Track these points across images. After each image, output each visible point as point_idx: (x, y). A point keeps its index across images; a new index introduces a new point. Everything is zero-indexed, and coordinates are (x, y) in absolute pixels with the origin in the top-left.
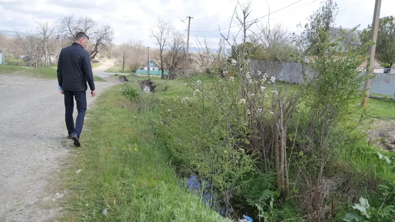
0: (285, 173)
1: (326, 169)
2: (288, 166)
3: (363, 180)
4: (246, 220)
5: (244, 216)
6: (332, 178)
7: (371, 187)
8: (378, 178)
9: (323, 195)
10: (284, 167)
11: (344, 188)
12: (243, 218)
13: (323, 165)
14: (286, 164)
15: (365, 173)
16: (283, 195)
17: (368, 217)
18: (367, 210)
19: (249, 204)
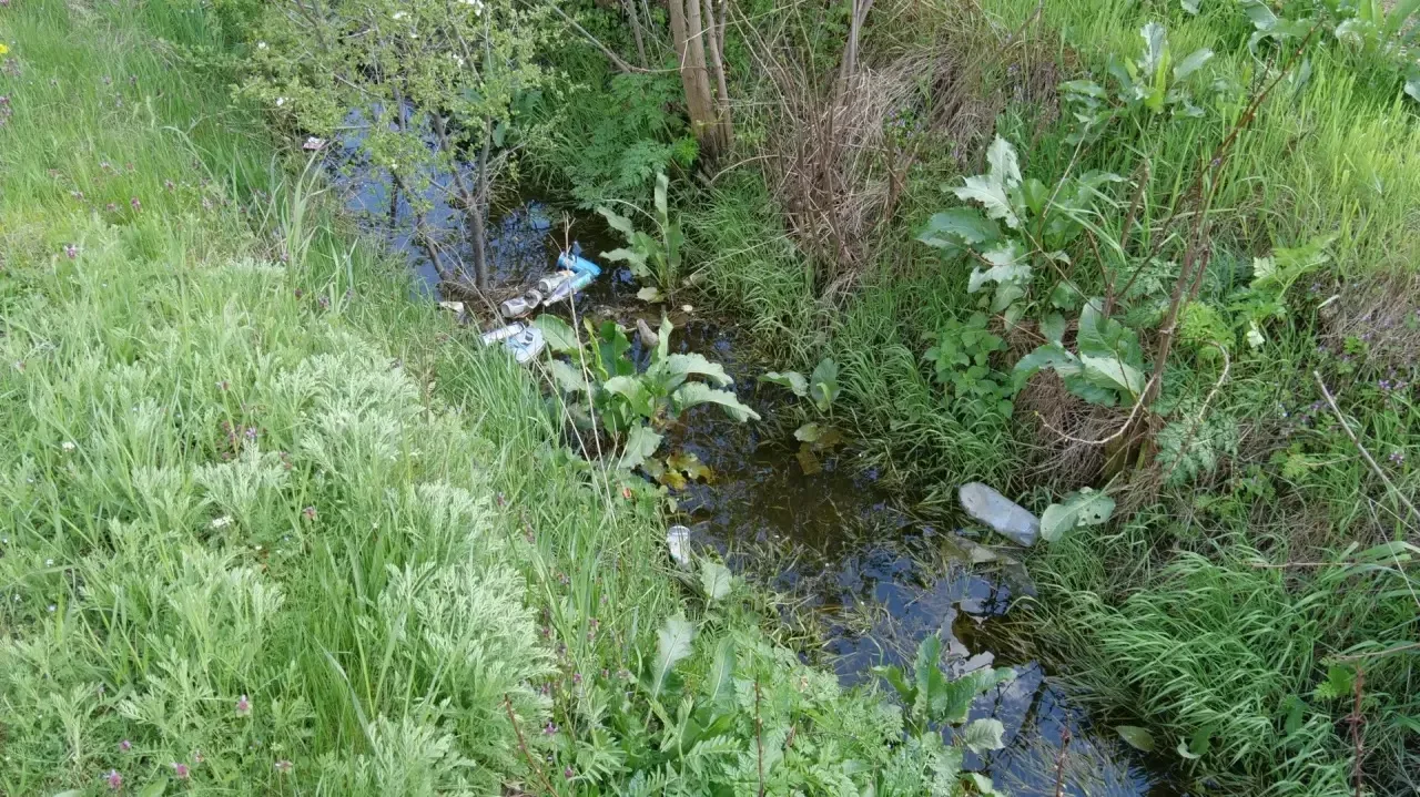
0: (709, 57)
1: (874, 27)
2: (722, 32)
3: (1010, 63)
4: (572, 274)
5: (564, 258)
6: (897, 62)
7: (1040, 86)
8: (1069, 51)
9: (857, 140)
10: (705, 36)
11: (942, 101)
12: (562, 268)
13: (861, 12)
14: (712, 25)
15: (1021, 32)
16: (710, 152)
17: (1012, 223)
18: (1009, 196)
19: (581, 206)
